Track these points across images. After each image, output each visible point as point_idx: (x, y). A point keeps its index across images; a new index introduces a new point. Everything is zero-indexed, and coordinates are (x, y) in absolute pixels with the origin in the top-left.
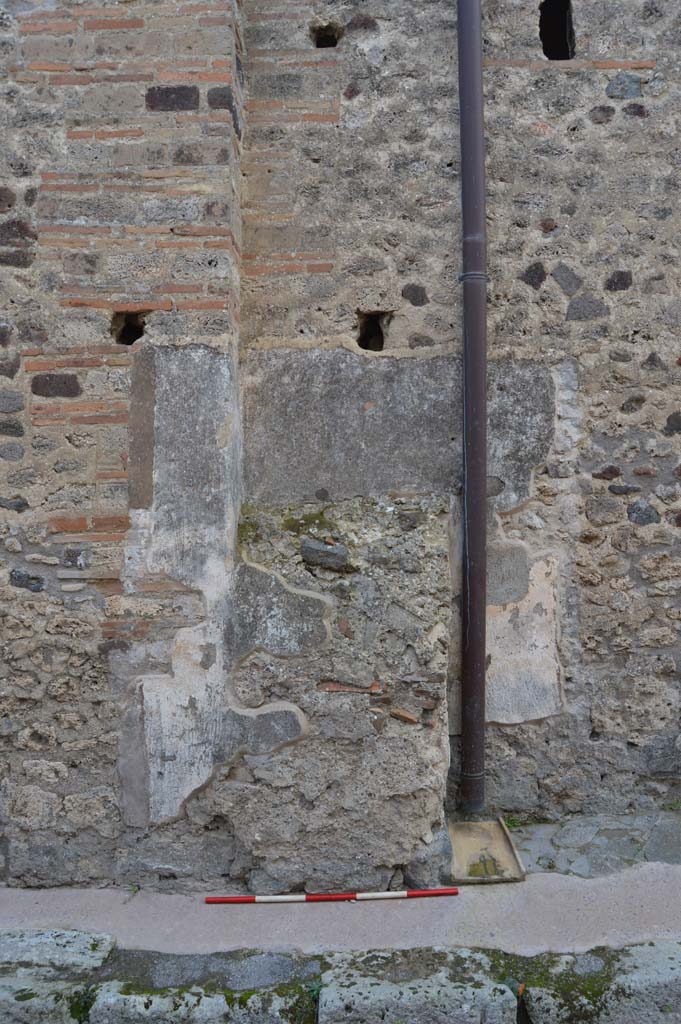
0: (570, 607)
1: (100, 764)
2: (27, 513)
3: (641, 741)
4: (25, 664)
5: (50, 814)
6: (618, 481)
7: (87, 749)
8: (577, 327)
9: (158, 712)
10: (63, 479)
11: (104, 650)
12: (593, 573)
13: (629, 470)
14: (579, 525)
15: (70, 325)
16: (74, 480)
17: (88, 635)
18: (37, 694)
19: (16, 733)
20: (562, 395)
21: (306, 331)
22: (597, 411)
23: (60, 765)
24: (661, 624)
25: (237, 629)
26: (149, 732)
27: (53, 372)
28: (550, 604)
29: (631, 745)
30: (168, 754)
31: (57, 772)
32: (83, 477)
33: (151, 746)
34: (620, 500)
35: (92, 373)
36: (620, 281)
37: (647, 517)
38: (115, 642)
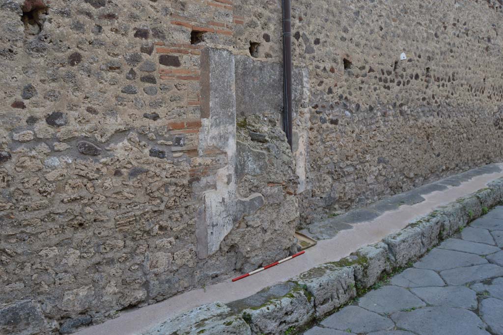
0: (308, 153)
1: (188, 235)
2: (159, 120)
3: (324, 196)
4: (156, 194)
5: (169, 263)
6: (318, 109)
7: (184, 229)
8: (307, 56)
9: (211, 207)
10: (174, 105)
11: (190, 182)
12: (312, 140)
13: (320, 105)
14: (309, 124)
15: (176, 33)
16: (179, 105)
17: (184, 176)
18: (162, 207)
19: (152, 228)
20: (305, 79)
21: (235, 47)
22: (313, 85)
23: (172, 239)
24: (327, 156)
25: (239, 167)
26: (208, 215)
27: (169, 54)
28: (303, 152)
29: (321, 198)
30: (214, 224)
31: (170, 243)
32: (182, 104)
33: (208, 222)
34: (318, 115)
35: (185, 57)
36: (317, 42)
37: (324, 121)
38: (195, 179)
